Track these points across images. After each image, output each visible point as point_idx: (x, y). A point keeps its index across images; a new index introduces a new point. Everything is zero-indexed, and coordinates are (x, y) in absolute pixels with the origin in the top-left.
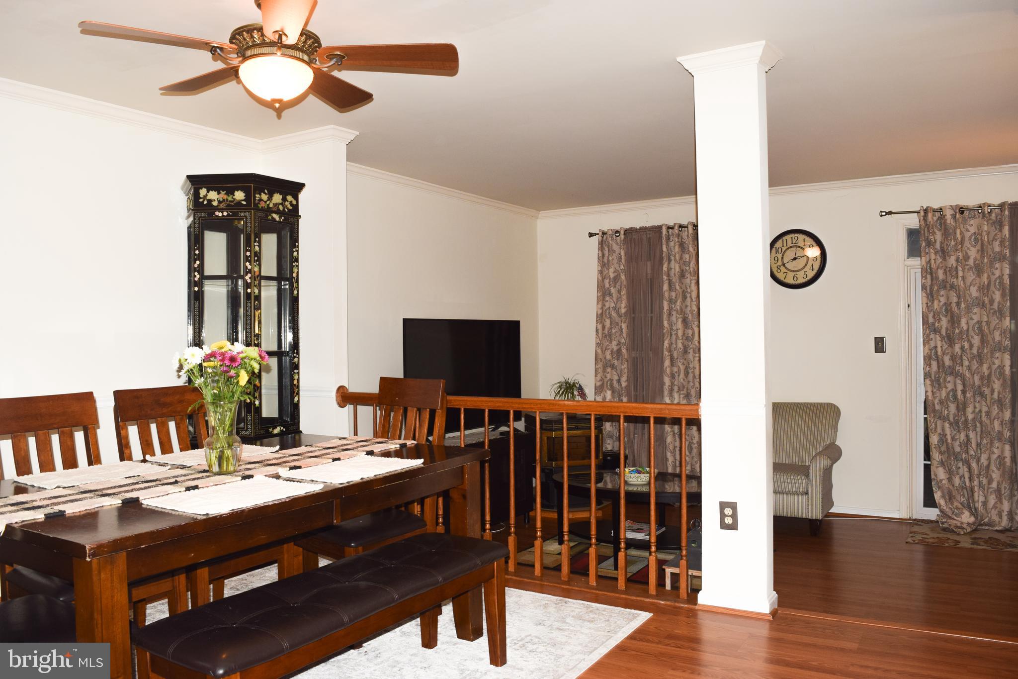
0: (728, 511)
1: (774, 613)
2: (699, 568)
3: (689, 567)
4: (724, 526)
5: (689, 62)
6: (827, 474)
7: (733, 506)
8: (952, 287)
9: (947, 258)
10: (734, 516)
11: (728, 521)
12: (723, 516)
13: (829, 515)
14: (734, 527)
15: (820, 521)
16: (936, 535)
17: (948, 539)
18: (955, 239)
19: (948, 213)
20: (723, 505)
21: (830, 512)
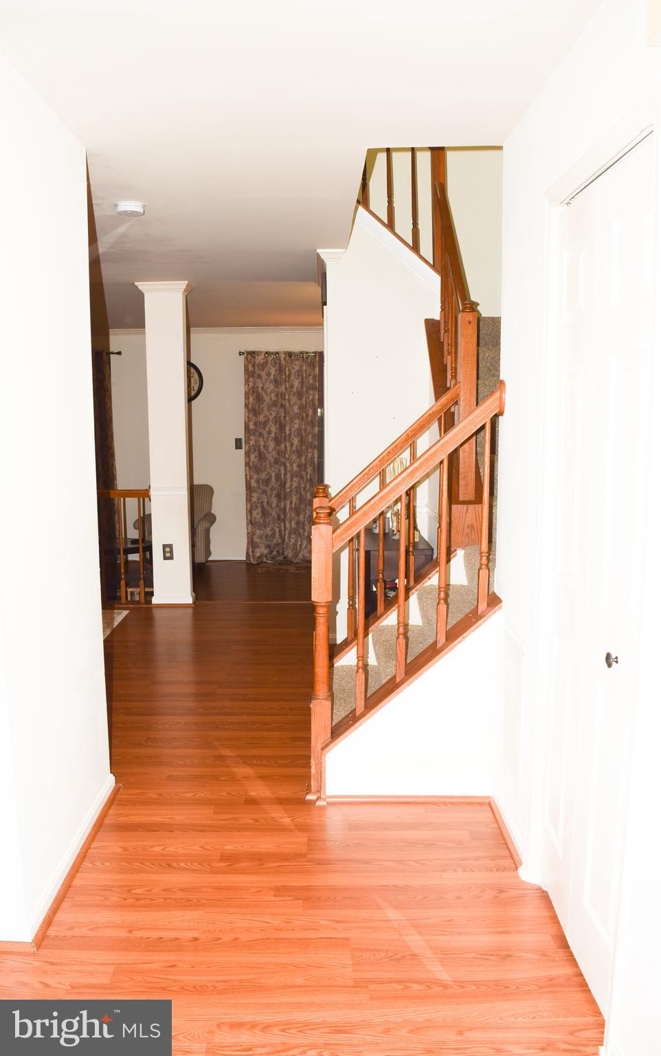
0: (168, 549)
1: (194, 603)
2: (151, 585)
3: (145, 586)
4: (165, 558)
5: (141, 285)
6: (207, 532)
7: (170, 546)
8: (282, 406)
9: (280, 387)
10: (171, 552)
11: (168, 555)
12: (164, 552)
13: (207, 561)
14: (171, 558)
15: (204, 564)
16: (275, 568)
17: (282, 569)
18: (285, 374)
19: (282, 356)
20: (165, 546)
21: (209, 559)
